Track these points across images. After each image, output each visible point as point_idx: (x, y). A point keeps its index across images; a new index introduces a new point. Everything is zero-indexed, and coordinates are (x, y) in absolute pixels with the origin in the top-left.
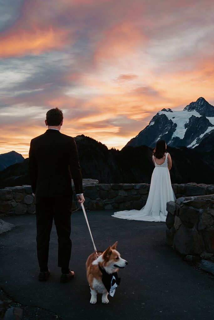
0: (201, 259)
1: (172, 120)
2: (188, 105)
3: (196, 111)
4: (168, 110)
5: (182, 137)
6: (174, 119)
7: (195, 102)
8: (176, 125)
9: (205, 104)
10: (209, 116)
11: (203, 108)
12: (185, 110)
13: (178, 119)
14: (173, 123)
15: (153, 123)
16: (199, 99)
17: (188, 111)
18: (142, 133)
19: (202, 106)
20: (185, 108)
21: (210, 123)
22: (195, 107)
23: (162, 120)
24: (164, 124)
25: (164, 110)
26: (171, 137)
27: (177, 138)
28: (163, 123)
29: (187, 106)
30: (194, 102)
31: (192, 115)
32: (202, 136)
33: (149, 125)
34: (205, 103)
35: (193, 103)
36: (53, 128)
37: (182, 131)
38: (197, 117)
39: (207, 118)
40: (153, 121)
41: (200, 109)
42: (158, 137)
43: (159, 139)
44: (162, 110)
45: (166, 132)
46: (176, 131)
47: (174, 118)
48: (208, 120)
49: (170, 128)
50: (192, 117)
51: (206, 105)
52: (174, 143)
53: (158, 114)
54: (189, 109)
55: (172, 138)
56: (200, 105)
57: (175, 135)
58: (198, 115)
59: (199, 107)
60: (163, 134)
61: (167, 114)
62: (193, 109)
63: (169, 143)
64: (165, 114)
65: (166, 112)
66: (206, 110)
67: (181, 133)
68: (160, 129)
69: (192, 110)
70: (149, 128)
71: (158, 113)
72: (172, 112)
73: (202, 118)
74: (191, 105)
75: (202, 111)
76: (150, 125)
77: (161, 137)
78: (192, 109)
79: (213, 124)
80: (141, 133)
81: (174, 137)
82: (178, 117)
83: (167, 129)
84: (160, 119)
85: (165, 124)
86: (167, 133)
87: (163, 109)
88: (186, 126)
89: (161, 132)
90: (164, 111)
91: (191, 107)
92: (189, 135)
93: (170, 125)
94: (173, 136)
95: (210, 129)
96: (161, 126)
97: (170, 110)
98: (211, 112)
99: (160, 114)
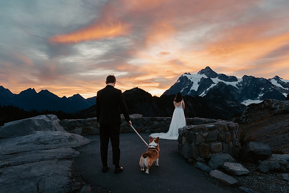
0: (196, 161)
1: (190, 79)
2: (200, 71)
4: (188, 74)
5: (196, 90)
8: (193, 83)
9: (210, 71)
13: (194, 79)
14: (191, 81)
15: (179, 81)
16: (206, 68)
17: (200, 74)
19: (208, 71)
20: (198, 73)
21: (213, 82)
25: (186, 73)
27: (193, 90)
32: (208, 89)
33: (177, 82)
34: (210, 69)
35: (203, 70)
36: (110, 84)
37: (196, 86)
39: (211, 78)
43: (182, 90)
44: (185, 74)
46: (192, 86)
47: (191, 78)
48: (212, 80)
49: (189, 84)
50: (202, 78)
52: (191, 93)
54: (200, 73)
57: (192, 88)
58: (206, 77)
61: (188, 76)
62: (203, 73)
63: (188, 93)
64: (186, 76)
66: (211, 74)
67: (195, 87)
70: (177, 84)
73: (208, 79)
75: (208, 74)
77: (184, 90)
80: (172, 87)
82: (194, 78)
83: (187, 85)
84: (183, 78)
85: (187, 82)
86: (187, 87)
88: (199, 83)
89: (184, 86)
91: (202, 72)
92: (200, 89)
93: (189, 82)
94: (191, 89)
95: (213, 85)
96: (184, 83)
97: (189, 74)
98: (214, 75)
99: (183, 76)
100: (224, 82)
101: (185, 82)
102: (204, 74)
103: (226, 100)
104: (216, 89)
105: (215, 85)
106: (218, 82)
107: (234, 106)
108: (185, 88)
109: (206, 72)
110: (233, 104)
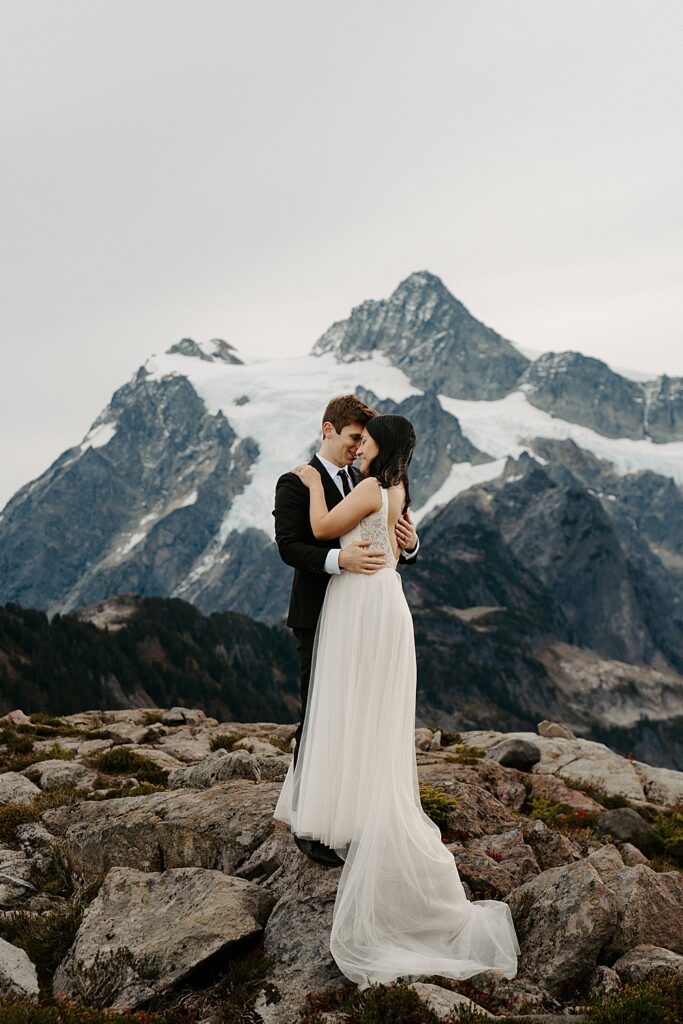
1: (233, 412)
2: (340, 324)
3: (386, 361)
4: (209, 348)
6: (246, 407)
7: (382, 304)
8: (250, 449)
9: (447, 318)
10: (469, 393)
11: (430, 344)
12: (319, 350)
13: (270, 409)
14: (234, 436)
15: (104, 436)
16: (406, 286)
17: (340, 360)
18: (30, 500)
19: (429, 326)
20: (323, 342)
21: (466, 440)
22: (382, 333)
23: (164, 412)
24: (178, 440)
25: (187, 348)
26: (214, 530)
28: (174, 433)
29: (334, 325)
30: (377, 298)
31: (356, 384)
33: (78, 448)
34: (445, 307)
35: (369, 311)
38: (382, 396)
39: (447, 403)
40: (106, 421)
41: (411, 345)
42: (135, 528)
43: (137, 538)
44: (175, 349)
45: (186, 493)
46: (248, 489)
47: (242, 401)
48: (456, 420)
49: (212, 469)
51: (450, 325)
52: (233, 570)
53: (142, 372)
54: (345, 349)
55: (223, 538)
56: (413, 324)
57: (239, 515)
59: (407, 333)
60: (165, 505)
61: (203, 376)
62: (371, 344)
63: (200, 570)
64: (184, 378)
65: (195, 361)
66: (453, 349)
68: (145, 476)
69: (364, 355)
70: (75, 466)
71: (142, 369)
72: (235, 361)
73: (418, 407)
74: (361, 321)
75: (425, 359)
76: (84, 448)
77: (155, 530)
78: (362, 348)
79: (482, 447)
80: (18, 502)
81: (234, 532)
82: (270, 398)
83: (192, 477)
84: (153, 406)
85: (186, 440)
86: (191, 499)
87: (177, 341)
89: (155, 492)
90: (186, 353)
91: (360, 331)
93: (210, 448)
94: (229, 526)
95: (459, 480)
96: (156, 456)
97: (224, 352)
98: (483, 368)
99: (156, 376)
100: (586, 438)
101: (175, 446)
102: (377, 354)
103: (562, 648)
104: (465, 518)
105: (490, 472)
106: (522, 442)
107: (644, 723)
108: (171, 508)
109: (399, 337)
110: (628, 691)
